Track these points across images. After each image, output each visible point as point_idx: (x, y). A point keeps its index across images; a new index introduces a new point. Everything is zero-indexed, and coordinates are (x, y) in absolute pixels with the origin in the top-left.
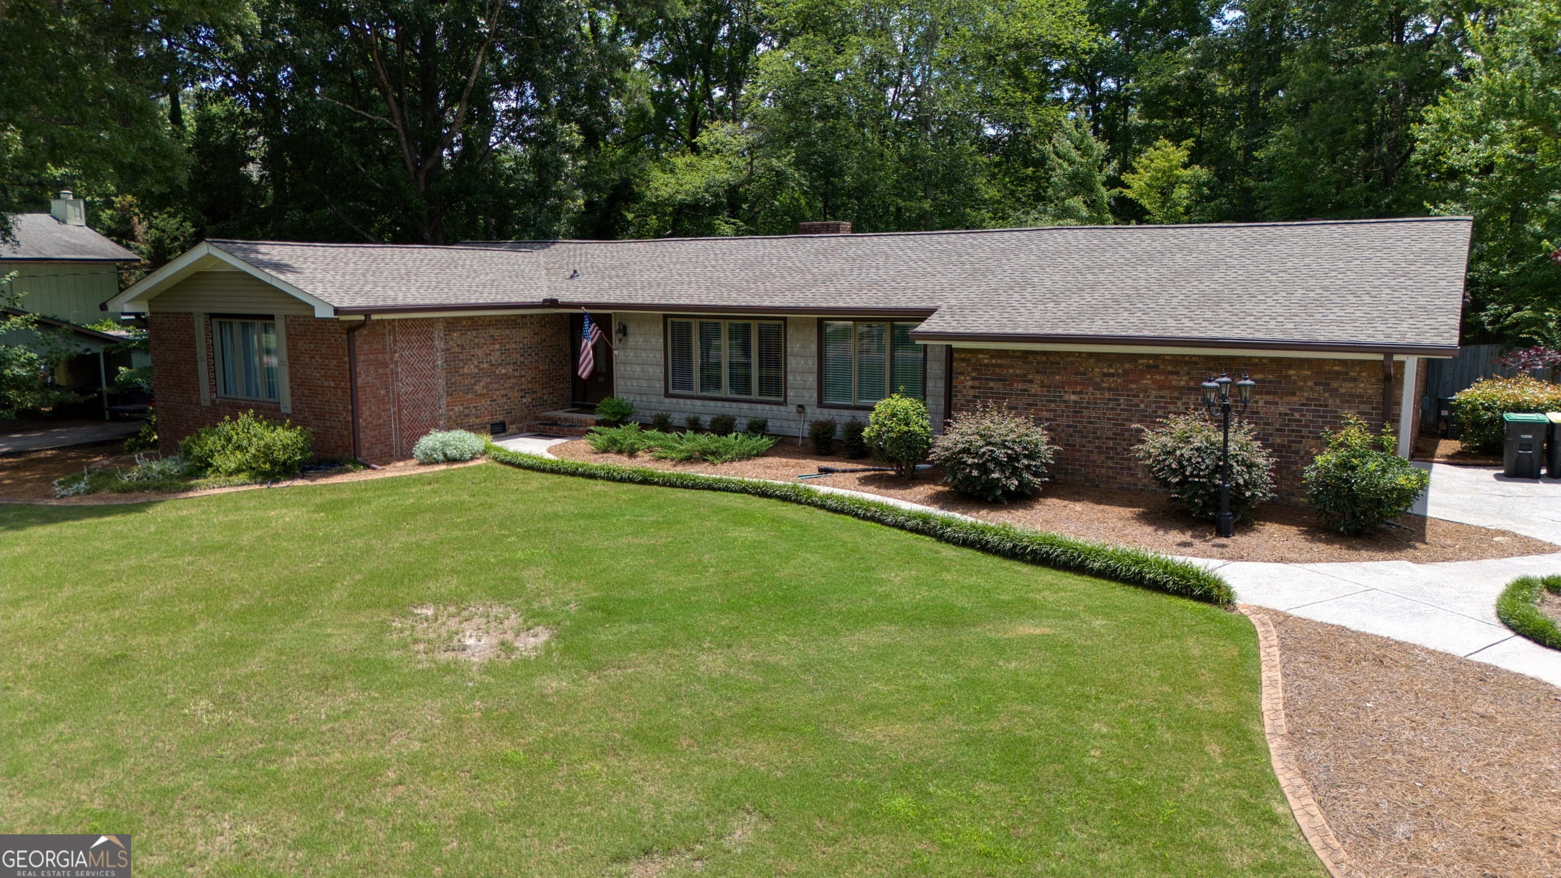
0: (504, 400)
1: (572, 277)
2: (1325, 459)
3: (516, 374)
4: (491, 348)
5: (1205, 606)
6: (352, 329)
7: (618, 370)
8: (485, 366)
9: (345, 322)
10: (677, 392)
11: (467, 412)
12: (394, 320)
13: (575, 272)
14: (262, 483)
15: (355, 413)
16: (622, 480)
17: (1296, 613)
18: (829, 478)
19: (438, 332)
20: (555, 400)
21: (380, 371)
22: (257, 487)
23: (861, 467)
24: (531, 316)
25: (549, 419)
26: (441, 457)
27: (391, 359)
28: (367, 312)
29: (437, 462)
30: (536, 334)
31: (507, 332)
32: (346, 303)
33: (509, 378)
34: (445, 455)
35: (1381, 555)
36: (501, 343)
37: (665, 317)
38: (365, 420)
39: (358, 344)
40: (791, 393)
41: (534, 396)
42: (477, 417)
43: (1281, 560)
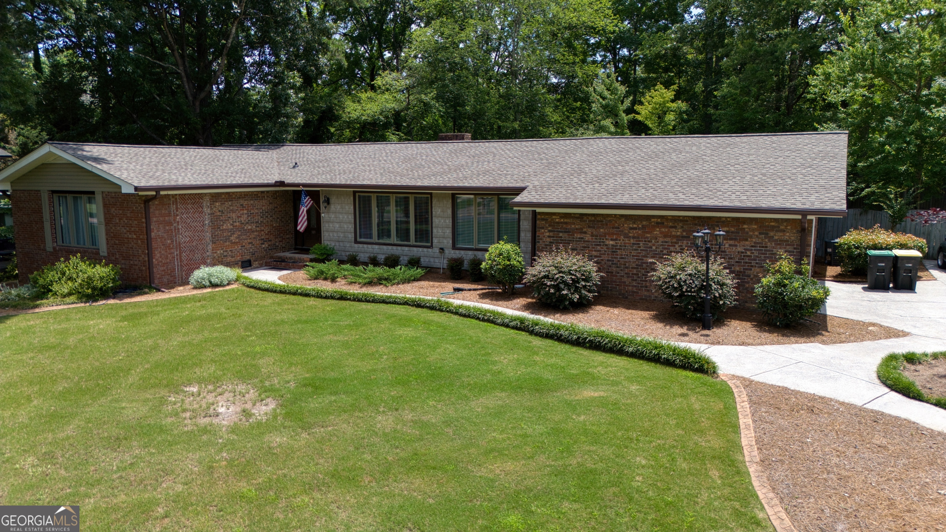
0: (250, 246)
1: (294, 167)
2: (768, 280)
3: (258, 229)
4: (241, 212)
5: (699, 375)
6: (147, 200)
7: (324, 226)
8: (238, 224)
9: (143, 196)
10: (362, 240)
11: (225, 254)
12: (176, 195)
13: (296, 164)
14: (86, 302)
15: (150, 256)
16: (326, 297)
17: (756, 379)
18: (460, 294)
19: (206, 203)
20: (284, 245)
21: (167, 228)
22: (83, 305)
23: (480, 287)
24: (268, 192)
25: (280, 258)
26: (208, 284)
27: (174, 220)
28: (158, 189)
29: (205, 287)
30: (270, 203)
31: (252, 202)
32: (143, 184)
33: (253, 232)
34: (210, 282)
35: (803, 340)
36: (247, 210)
37: (355, 193)
38: (157, 260)
39: (151, 210)
40: (435, 241)
41: (270, 243)
42: (232, 257)
43: (743, 344)
